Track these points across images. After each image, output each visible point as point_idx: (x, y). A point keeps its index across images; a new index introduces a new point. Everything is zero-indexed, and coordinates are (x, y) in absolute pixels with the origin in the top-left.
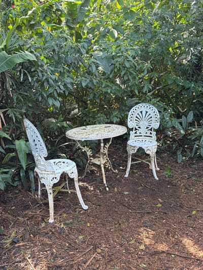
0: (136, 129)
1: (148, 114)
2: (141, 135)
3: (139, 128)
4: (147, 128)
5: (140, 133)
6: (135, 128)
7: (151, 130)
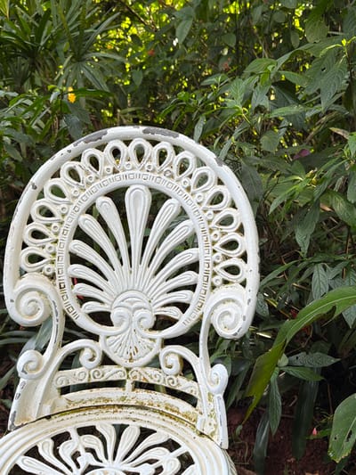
0: (72, 331)
1: (167, 211)
2: (110, 373)
3: (103, 318)
4: (162, 323)
5: (106, 360)
6: (69, 323)
7: (189, 339)
